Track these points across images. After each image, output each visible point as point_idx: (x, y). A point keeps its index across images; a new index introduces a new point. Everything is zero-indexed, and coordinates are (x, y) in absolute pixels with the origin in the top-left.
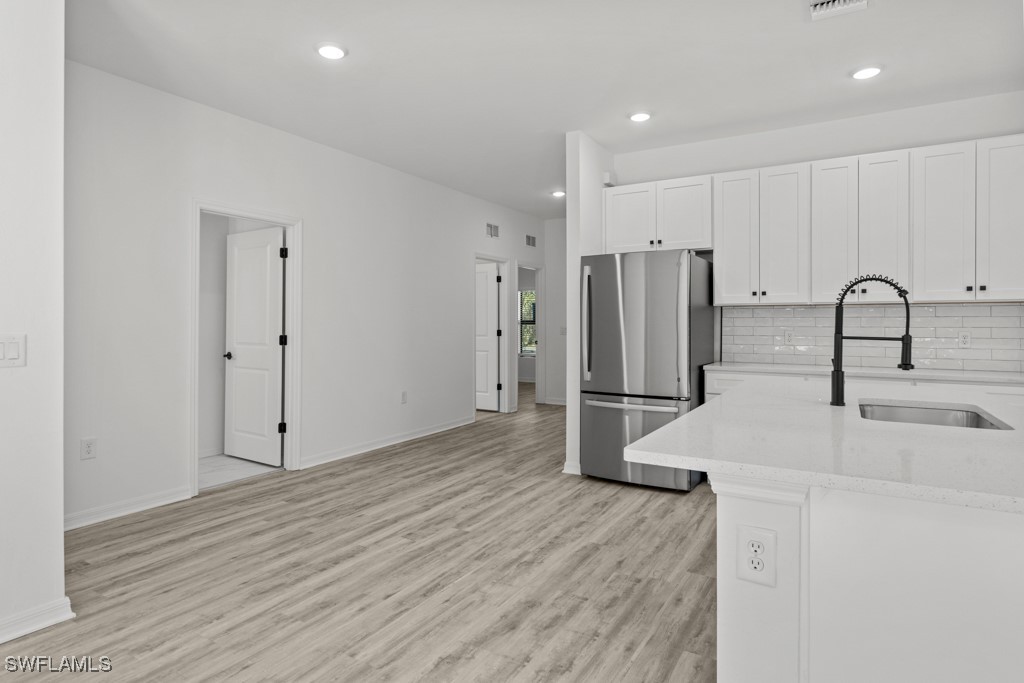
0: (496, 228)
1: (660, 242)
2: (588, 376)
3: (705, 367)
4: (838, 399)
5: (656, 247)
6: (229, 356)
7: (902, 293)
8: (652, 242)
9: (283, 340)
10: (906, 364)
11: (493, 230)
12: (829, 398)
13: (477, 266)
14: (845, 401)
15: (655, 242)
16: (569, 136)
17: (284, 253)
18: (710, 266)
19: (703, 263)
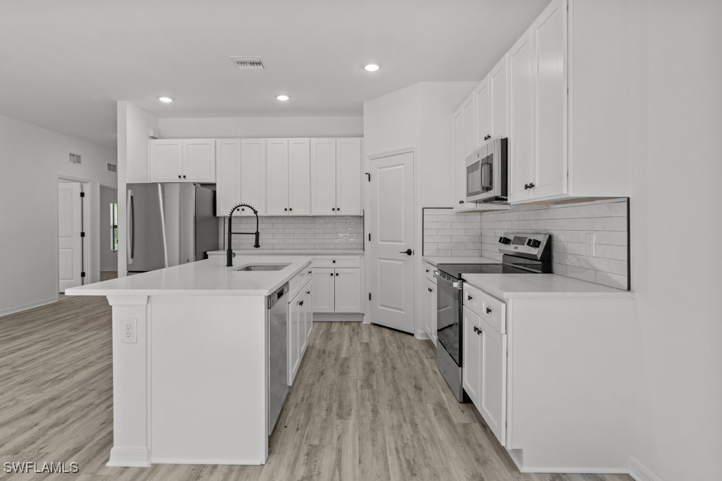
0: (79, 157)
1: (184, 177)
2: (131, 261)
3: (208, 253)
4: (230, 264)
5: (182, 180)
7: (256, 212)
8: (180, 177)
10: (257, 245)
11: (76, 159)
12: (226, 264)
13: (60, 184)
14: (233, 264)
15: (182, 176)
16: (119, 103)
18: (215, 193)
19: (208, 191)
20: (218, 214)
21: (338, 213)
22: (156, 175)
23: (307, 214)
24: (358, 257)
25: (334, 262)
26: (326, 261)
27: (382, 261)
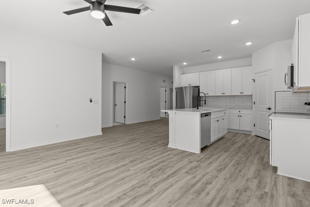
5: (190, 86)
6: (116, 105)
9: (125, 102)
11: (164, 81)
13: (161, 88)
16: (174, 66)
17: (125, 87)
18: (199, 89)
19: (197, 89)
20: (200, 96)
21: (243, 94)
22: (183, 85)
23: (231, 95)
24: (250, 110)
25: (240, 112)
26: (237, 111)
27: (259, 112)
